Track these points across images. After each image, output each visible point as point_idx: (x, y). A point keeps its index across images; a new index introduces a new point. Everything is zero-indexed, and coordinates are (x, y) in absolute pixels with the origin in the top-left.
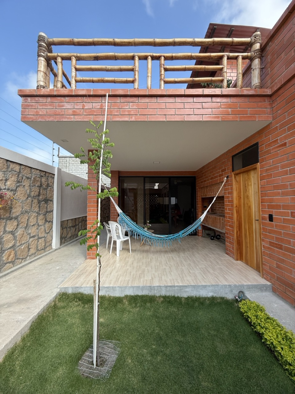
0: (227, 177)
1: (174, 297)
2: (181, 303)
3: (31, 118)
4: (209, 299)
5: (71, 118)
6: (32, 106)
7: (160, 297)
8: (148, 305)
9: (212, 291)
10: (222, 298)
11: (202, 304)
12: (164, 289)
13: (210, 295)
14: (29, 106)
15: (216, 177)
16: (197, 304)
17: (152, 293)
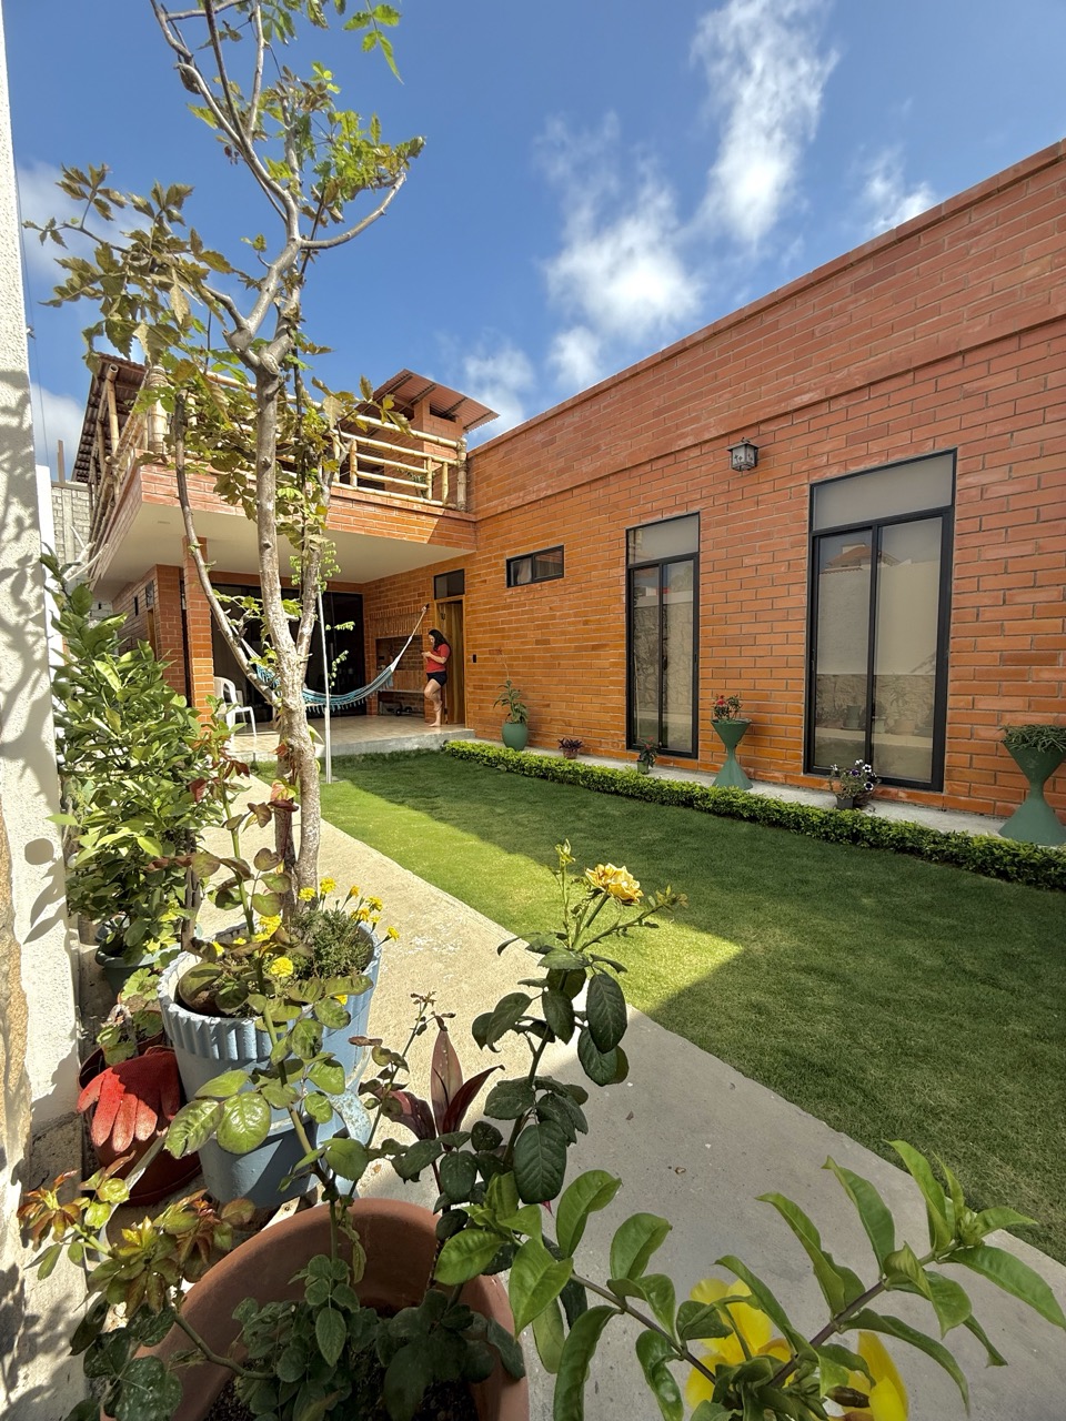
0: (427, 606)
1: (376, 754)
2: (385, 759)
3: (161, 499)
4: (414, 751)
5: (231, 511)
6: (161, 479)
7: (360, 755)
8: (348, 765)
9: (417, 743)
10: (428, 749)
11: (408, 756)
12: (364, 745)
13: (416, 747)
14: (156, 479)
15: (409, 603)
16: (401, 758)
17: (350, 752)
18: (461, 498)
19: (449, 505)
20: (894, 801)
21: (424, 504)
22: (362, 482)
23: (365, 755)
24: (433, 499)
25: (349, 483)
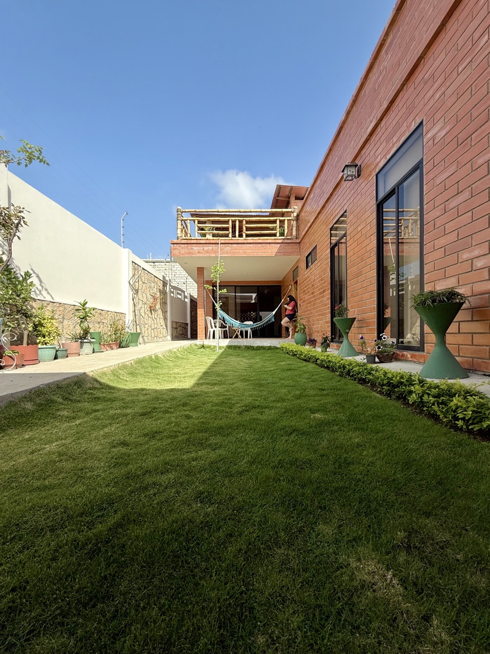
0: (292, 285)
3: (177, 255)
4: (268, 347)
6: (177, 248)
7: (243, 346)
11: (264, 348)
13: (269, 345)
18: (294, 233)
19: (288, 237)
20: (405, 360)
21: (275, 239)
22: (247, 236)
23: (245, 346)
24: (279, 236)
25: (242, 237)
